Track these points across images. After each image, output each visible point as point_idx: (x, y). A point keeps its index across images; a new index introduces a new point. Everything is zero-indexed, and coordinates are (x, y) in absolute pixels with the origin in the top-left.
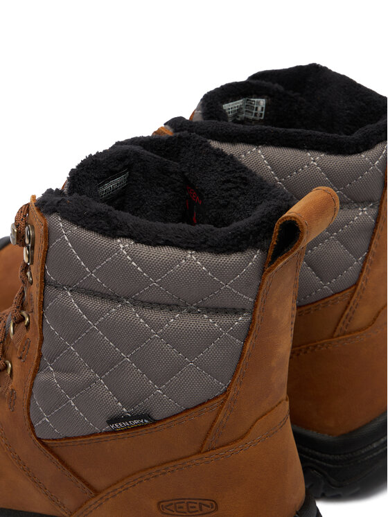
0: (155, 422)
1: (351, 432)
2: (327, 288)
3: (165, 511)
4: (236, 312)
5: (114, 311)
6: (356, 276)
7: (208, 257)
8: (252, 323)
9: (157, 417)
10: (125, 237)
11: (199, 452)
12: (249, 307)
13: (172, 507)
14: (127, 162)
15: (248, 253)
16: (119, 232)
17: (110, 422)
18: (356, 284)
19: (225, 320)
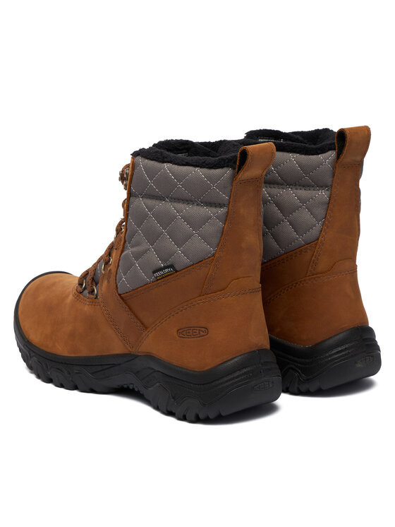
0: (177, 271)
1: (317, 344)
2: (301, 240)
3: (181, 335)
4: (220, 205)
5: (160, 206)
6: (318, 233)
7: (205, 170)
8: (228, 212)
9: (178, 269)
10: (168, 162)
11: (200, 296)
12: (226, 203)
13: (184, 333)
14: (186, 147)
15: (225, 169)
16: (165, 160)
17: (154, 272)
18: (318, 239)
19: (214, 210)
